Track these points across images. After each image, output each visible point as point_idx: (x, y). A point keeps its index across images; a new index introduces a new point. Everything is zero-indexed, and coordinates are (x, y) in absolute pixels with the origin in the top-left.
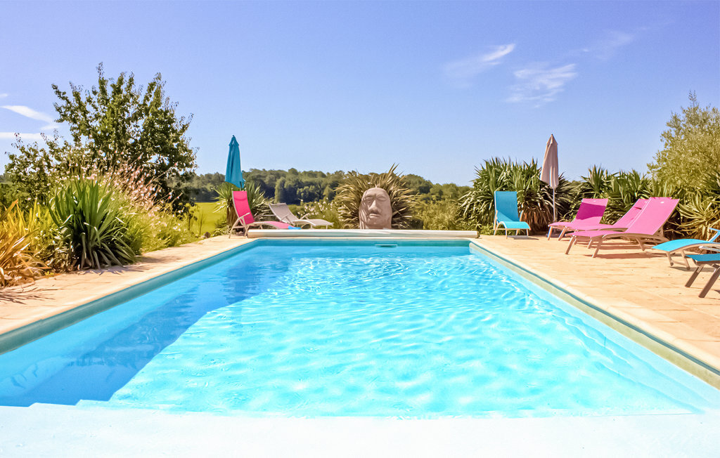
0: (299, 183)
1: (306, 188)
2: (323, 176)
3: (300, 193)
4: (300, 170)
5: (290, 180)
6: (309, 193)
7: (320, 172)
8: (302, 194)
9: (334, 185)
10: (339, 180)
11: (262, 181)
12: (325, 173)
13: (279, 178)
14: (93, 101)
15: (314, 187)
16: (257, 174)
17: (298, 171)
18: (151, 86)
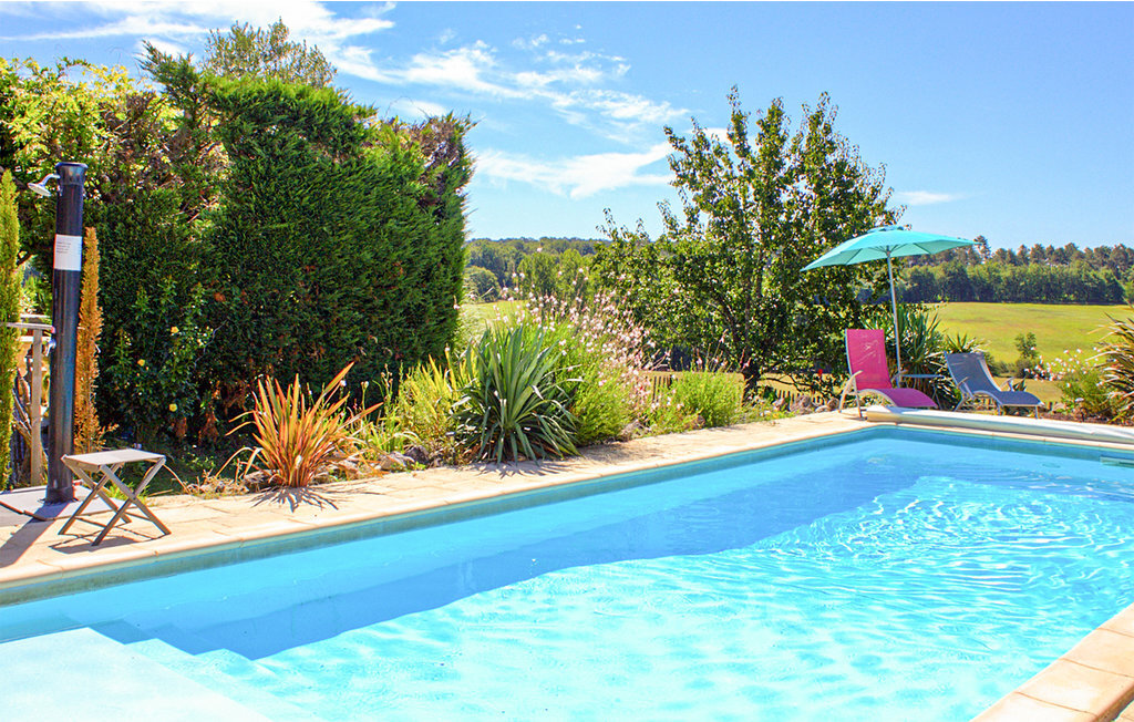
14: (724, 151)
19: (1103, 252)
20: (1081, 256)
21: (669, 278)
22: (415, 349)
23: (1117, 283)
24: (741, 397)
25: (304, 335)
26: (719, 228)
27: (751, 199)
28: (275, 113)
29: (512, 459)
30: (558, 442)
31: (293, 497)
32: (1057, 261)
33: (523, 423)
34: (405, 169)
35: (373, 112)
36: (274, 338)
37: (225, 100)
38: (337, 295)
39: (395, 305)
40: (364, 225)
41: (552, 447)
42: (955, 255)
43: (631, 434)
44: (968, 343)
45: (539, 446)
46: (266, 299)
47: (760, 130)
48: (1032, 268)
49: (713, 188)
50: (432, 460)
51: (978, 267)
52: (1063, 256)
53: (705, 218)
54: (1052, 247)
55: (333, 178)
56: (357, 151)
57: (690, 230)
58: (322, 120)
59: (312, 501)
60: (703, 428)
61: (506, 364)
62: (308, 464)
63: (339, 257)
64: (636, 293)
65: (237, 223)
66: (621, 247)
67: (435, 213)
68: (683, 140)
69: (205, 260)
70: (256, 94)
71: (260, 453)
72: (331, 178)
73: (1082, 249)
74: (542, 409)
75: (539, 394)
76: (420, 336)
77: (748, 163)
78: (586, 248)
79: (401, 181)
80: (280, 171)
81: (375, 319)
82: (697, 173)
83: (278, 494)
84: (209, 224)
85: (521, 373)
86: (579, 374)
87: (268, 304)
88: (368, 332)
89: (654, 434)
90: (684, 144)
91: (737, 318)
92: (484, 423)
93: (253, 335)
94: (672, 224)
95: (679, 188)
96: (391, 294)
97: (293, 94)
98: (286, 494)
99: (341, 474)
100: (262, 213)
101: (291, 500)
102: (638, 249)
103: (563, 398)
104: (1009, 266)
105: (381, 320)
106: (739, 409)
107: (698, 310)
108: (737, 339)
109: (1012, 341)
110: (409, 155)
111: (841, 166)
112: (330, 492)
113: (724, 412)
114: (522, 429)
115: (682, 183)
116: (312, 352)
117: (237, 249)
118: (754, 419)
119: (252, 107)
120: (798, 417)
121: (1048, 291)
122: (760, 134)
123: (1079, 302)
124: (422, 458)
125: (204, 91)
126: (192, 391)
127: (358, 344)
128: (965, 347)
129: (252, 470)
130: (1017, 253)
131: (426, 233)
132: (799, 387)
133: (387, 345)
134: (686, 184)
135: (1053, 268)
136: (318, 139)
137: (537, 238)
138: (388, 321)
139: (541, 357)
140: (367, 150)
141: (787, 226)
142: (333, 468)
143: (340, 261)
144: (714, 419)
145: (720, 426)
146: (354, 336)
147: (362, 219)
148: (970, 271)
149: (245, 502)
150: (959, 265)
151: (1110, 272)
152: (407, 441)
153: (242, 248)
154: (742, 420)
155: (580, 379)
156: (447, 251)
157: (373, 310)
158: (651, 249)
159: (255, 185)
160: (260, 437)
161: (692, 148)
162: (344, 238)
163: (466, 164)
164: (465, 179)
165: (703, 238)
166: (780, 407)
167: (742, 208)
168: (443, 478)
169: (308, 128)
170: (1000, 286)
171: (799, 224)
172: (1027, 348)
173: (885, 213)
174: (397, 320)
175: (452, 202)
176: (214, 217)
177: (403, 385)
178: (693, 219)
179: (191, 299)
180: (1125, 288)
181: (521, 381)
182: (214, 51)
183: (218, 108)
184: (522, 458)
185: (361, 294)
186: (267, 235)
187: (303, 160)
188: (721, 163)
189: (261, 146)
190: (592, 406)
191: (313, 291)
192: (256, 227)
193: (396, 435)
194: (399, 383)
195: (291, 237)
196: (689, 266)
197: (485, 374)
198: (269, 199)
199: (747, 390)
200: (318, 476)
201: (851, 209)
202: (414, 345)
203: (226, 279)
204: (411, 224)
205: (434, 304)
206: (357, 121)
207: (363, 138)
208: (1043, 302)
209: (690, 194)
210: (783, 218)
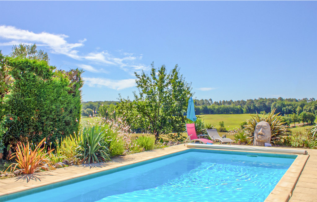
0: (283, 105)
1: (287, 107)
2: (297, 101)
3: (284, 110)
4: (284, 98)
5: (278, 103)
6: (289, 110)
7: (295, 99)
8: (285, 110)
9: (302, 106)
10: (305, 103)
11: (265, 104)
12: (298, 99)
13: (273, 102)
14: (149, 78)
15: (291, 107)
16: (262, 101)
17: (283, 98)
18: (174, 71)
19: (239, 102)
20: (234, 103)
21: (136, 111)
22: (68, 132)
23: (242, 109)
24: (155, 142)
25: (36, 129)
26: (148, 98)
27: (156, 91)
28: (27, 67)
29: (93, 163)
30: (105, 157)
31: (28, 177)
32: (228, 104)
33: (95, 153)
34: (65, 83)
35: (55, 68)
36: (28, 130)
37: (12, 64)
38: (45, 118)
39: (62, 120)
40: (53, 98)
41: (103, 158)
42: (205, 103)
43: (126, 154)
44: (211, 126)
45: (100, 159)
46: (25, 119)
47: (159, 73)
48: (222, 106)
49: (147, 88)
50: (71, 163)
51: (210, 106)
52: (229, 103)
53: (145, 95)
54: (227, 101)
55: (44, 86)
56: (50, 78)
57: (141, 99)
58: (40, 70)
59: (34, 178)
60: (145, 151)
61: (90, 136)
62: (33, 167)
63: (46, 107)
64: (127, 115)
65: (16, 98)
66: (123, 103)
67: (73, 95)
68: (139, 75)
69: (7, 108)
70: (21, 62)
71: (18, 165)
72: (43, 86)
73: (234, 101)
74: (101, 149)
75: (99, 145)
76: (69, 128)
77: (156, 81)
78: (116, 103)
79: (63, 87)
80: (28, 84)
81: (56, 124)
82: (143, 84)
83: (24, 177)
84: (7, 98)
85: (95, 139)
86: (111, 138)
87: (26, 120)
88: (55, 128)
89: (132, 153)
90: (139, 76)
91: (153, 121)
92: (85, 153)
93: (21, 129)
94: (136, 97)
95: (138, 88)
96: (61, 117)
97: (32, 62)
98: (26, 177)
99: (43, 169)
100: (23, 95)
101: (27, 179)
102: (128, 104)
103: (107, 145)
104: (217, 106)
105: (58, 124)
106: (154, 146)
107: (143, 119)
108: (153, 126)
109: (218, 123)
110: (65, 79)
111: (180, 82)
112: (40, 175)
113: (150, 146)
114: (95, 154)
115: (139, 87)
116: (39, 133)
117: (16, 105)
118: (158, 148)
119: (20, 66)
120: (169, 147)
121: (226, 111)
122: (159, 74)
123: (233, 114)
124: (67, 164)
125: (6, 61)
126: (3, 146)
127: (52, 131)
128: (211, 127)
129: (16, 170)
130: (219, 102)
131: (70, 100)
132: (169, 138)
133: (60, 131)
134: (140, 87)
135: (227, 106)
136: (40, 75)
137: (103, 101)
138: (60, 125)
139: (101, 134)
140: (53, 78)
141: (165, 97)
142: (40, 168)
143: (46, 108)
144: (148, 149)
145: (149, 150)
146: (51, 129)
147: (52, 97)
148: (208, 107)
149: (13, 180)
150: (206, 105)
151: (240, 106)
152: (63, 159)
153: (18, 105)
154: (155, 148)
155: (111, 140)
156: (76, 105)
157: (56, 121)
158: (131, 104)
159: (21, 87)
160: (18, 160)
161: (141, 78)
162: (47, 102)
163: (81, 82)
164: (81, 86)
165: (144, 100)
166: (164, 144)
167: (154, 93)
168: (73, 169)
169: (36, 72)
170: (215, 110)
171: (168, 97)
172: (222, 125)
173: (190, 94)
174: (63, 124)
175: (77, 92)
176: (9, 96)
177: (62, 142)
178: (142, 96)
179: (2, 120)
180: (243, 110)
181: (95, 141)
182: (14, 51)
183: (10, 66)
184: (95, 162)
185: (52, 117)
186: (25, 101)
187: (35, 80)
188: (149, 81)
189: (23, 76)
190: (114, 147)
191: (38, 117)
192: (22, 99)
193: (60, 157)
194: (61, 142)
195: (32, 102)
196: (141, 108)
197: (85, 140)
198: (25, 91)
199: (156, 140)
200: (36, 170)
201: (181, 93)
202: (68, 131)
203: (13, 113)
204: (66, 98)
205: (73, 120)
206: (50, 70)
207: (52, 75)
208: (225, 114)
209: (141, 89)
210: (164, 95)
